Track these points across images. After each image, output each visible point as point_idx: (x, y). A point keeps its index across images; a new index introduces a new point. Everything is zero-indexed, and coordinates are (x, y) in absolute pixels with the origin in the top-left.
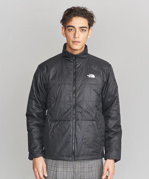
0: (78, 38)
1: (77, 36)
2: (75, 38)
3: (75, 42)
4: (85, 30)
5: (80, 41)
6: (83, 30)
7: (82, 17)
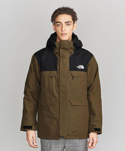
0: (64, 31)
1: (63, 29)
2: (62, 31)
3: (63, 34)
4: (70, 24)
5: (67, 33)
6: (68, 24)
7: (66, 14)
